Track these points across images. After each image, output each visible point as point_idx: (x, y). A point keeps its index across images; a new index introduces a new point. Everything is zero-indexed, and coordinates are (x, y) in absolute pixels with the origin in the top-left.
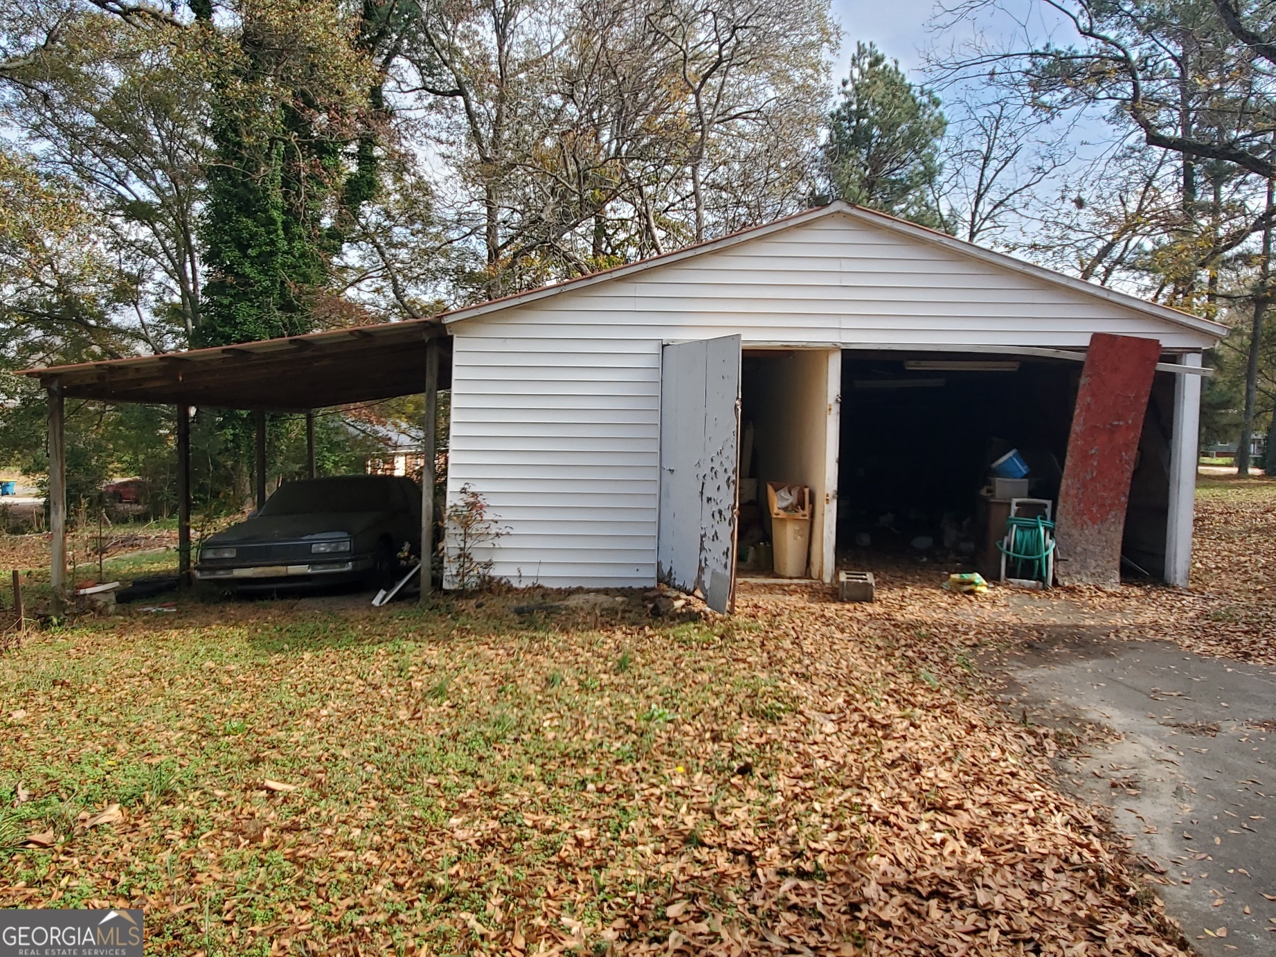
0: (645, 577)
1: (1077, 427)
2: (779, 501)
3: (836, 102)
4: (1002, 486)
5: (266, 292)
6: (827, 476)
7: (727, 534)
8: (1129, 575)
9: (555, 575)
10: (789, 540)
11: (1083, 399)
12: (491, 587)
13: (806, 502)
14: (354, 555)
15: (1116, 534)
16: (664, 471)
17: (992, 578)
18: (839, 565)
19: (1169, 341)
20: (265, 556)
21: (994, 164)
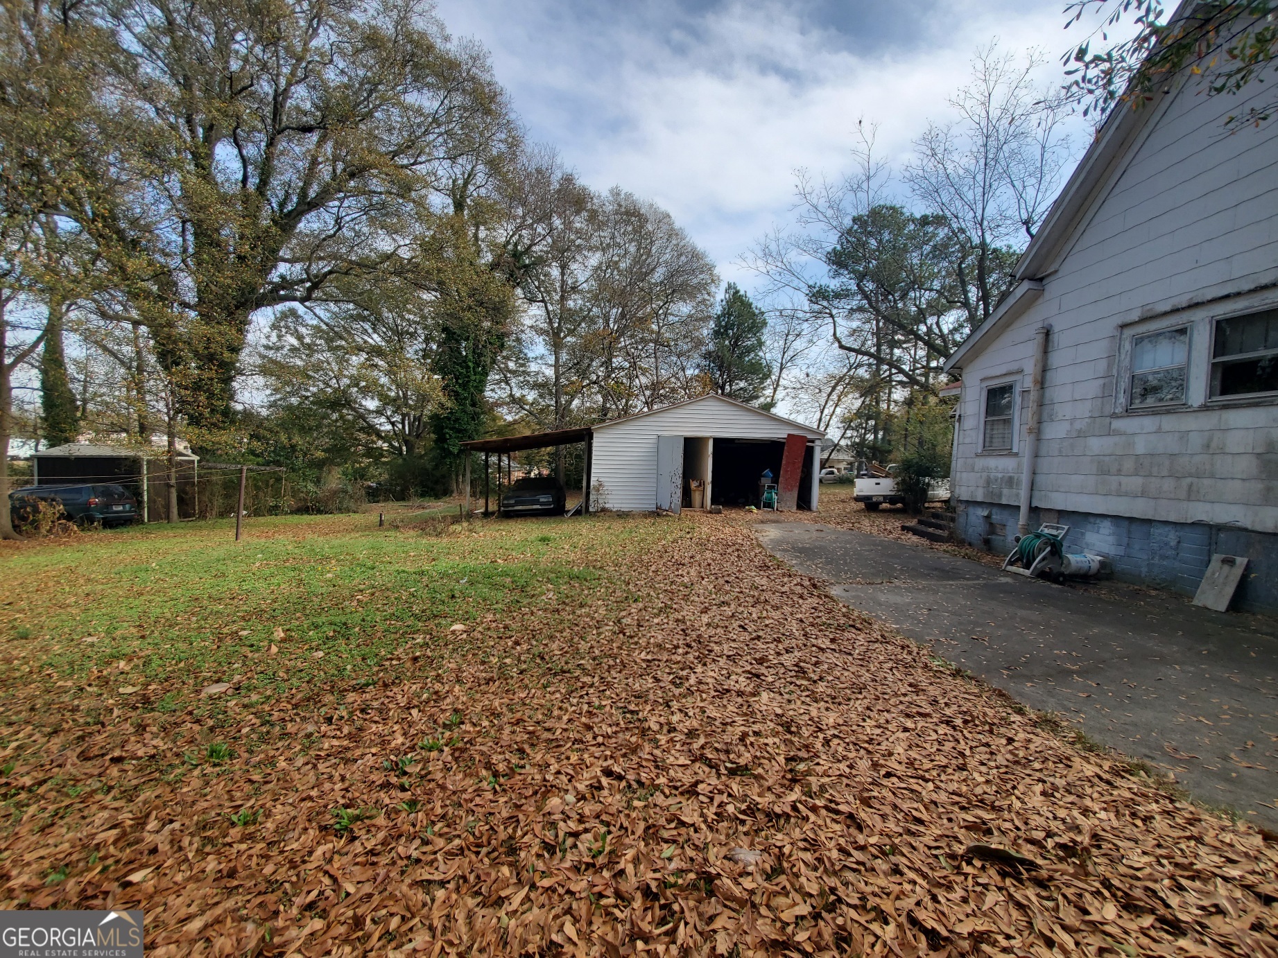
0: (653, 508)
1: (784, 462)
2: (694, 485)
3: (718, 310)
4: (763, 480)
5: (465, 399)
6: (709, 477)
7: (679, 492)
8: (800, 507)
9: (625, 507)
10: (697, 497)
11: (785, 453)
12: (604, 510)
13: (702, 484)
14: (553, 502)
15: (795, 494)
16: (658, 475)
17: (758, 508)
18: (713, 503)
19: (810, 436)
20: (522, 503)
21: (790, 338)
